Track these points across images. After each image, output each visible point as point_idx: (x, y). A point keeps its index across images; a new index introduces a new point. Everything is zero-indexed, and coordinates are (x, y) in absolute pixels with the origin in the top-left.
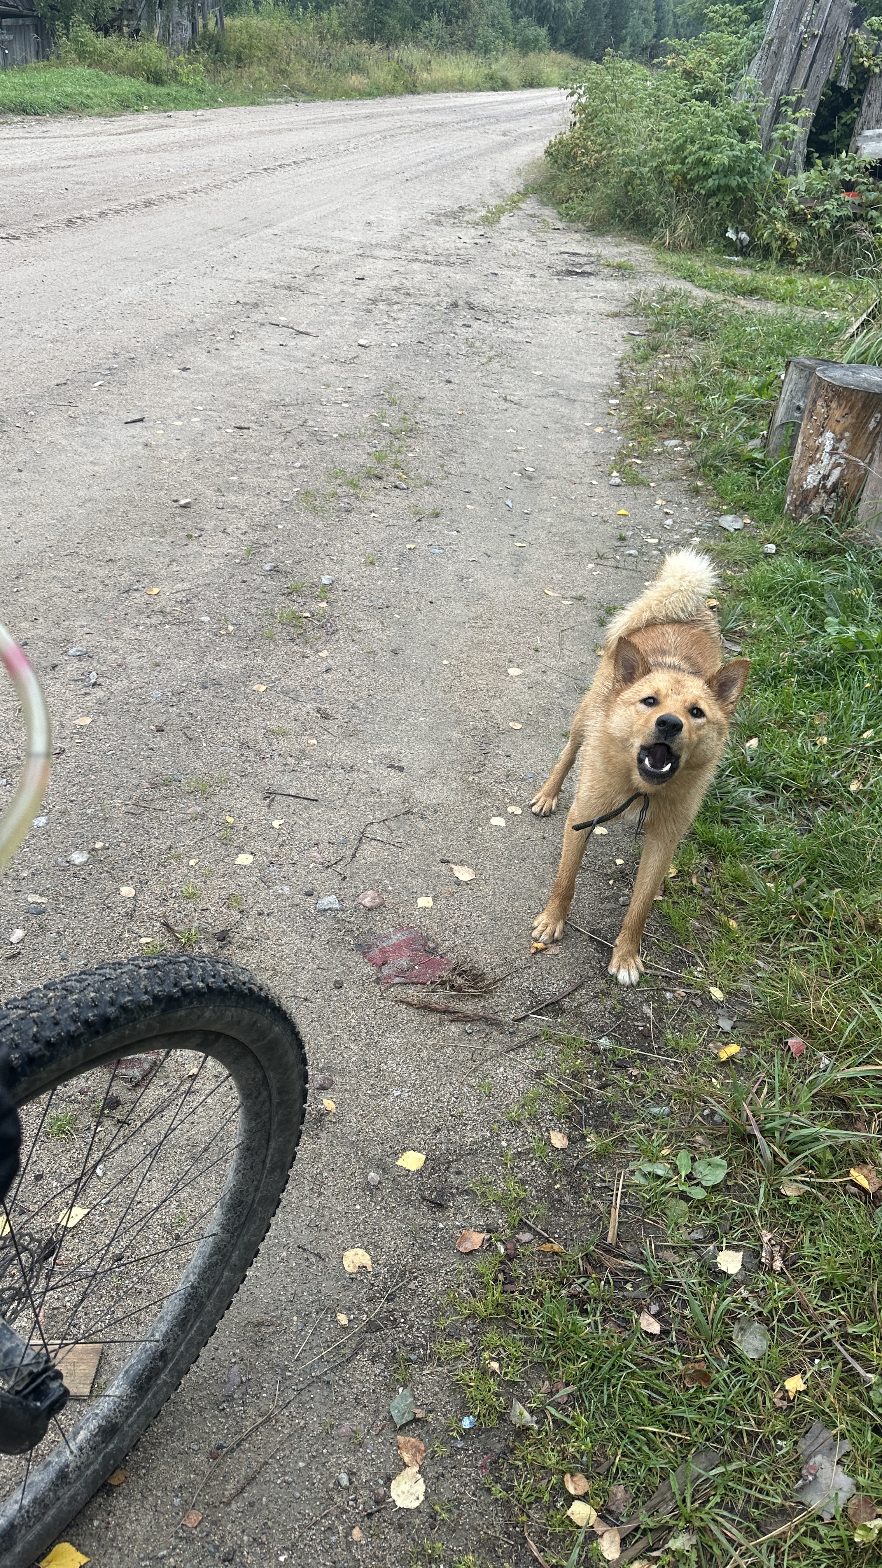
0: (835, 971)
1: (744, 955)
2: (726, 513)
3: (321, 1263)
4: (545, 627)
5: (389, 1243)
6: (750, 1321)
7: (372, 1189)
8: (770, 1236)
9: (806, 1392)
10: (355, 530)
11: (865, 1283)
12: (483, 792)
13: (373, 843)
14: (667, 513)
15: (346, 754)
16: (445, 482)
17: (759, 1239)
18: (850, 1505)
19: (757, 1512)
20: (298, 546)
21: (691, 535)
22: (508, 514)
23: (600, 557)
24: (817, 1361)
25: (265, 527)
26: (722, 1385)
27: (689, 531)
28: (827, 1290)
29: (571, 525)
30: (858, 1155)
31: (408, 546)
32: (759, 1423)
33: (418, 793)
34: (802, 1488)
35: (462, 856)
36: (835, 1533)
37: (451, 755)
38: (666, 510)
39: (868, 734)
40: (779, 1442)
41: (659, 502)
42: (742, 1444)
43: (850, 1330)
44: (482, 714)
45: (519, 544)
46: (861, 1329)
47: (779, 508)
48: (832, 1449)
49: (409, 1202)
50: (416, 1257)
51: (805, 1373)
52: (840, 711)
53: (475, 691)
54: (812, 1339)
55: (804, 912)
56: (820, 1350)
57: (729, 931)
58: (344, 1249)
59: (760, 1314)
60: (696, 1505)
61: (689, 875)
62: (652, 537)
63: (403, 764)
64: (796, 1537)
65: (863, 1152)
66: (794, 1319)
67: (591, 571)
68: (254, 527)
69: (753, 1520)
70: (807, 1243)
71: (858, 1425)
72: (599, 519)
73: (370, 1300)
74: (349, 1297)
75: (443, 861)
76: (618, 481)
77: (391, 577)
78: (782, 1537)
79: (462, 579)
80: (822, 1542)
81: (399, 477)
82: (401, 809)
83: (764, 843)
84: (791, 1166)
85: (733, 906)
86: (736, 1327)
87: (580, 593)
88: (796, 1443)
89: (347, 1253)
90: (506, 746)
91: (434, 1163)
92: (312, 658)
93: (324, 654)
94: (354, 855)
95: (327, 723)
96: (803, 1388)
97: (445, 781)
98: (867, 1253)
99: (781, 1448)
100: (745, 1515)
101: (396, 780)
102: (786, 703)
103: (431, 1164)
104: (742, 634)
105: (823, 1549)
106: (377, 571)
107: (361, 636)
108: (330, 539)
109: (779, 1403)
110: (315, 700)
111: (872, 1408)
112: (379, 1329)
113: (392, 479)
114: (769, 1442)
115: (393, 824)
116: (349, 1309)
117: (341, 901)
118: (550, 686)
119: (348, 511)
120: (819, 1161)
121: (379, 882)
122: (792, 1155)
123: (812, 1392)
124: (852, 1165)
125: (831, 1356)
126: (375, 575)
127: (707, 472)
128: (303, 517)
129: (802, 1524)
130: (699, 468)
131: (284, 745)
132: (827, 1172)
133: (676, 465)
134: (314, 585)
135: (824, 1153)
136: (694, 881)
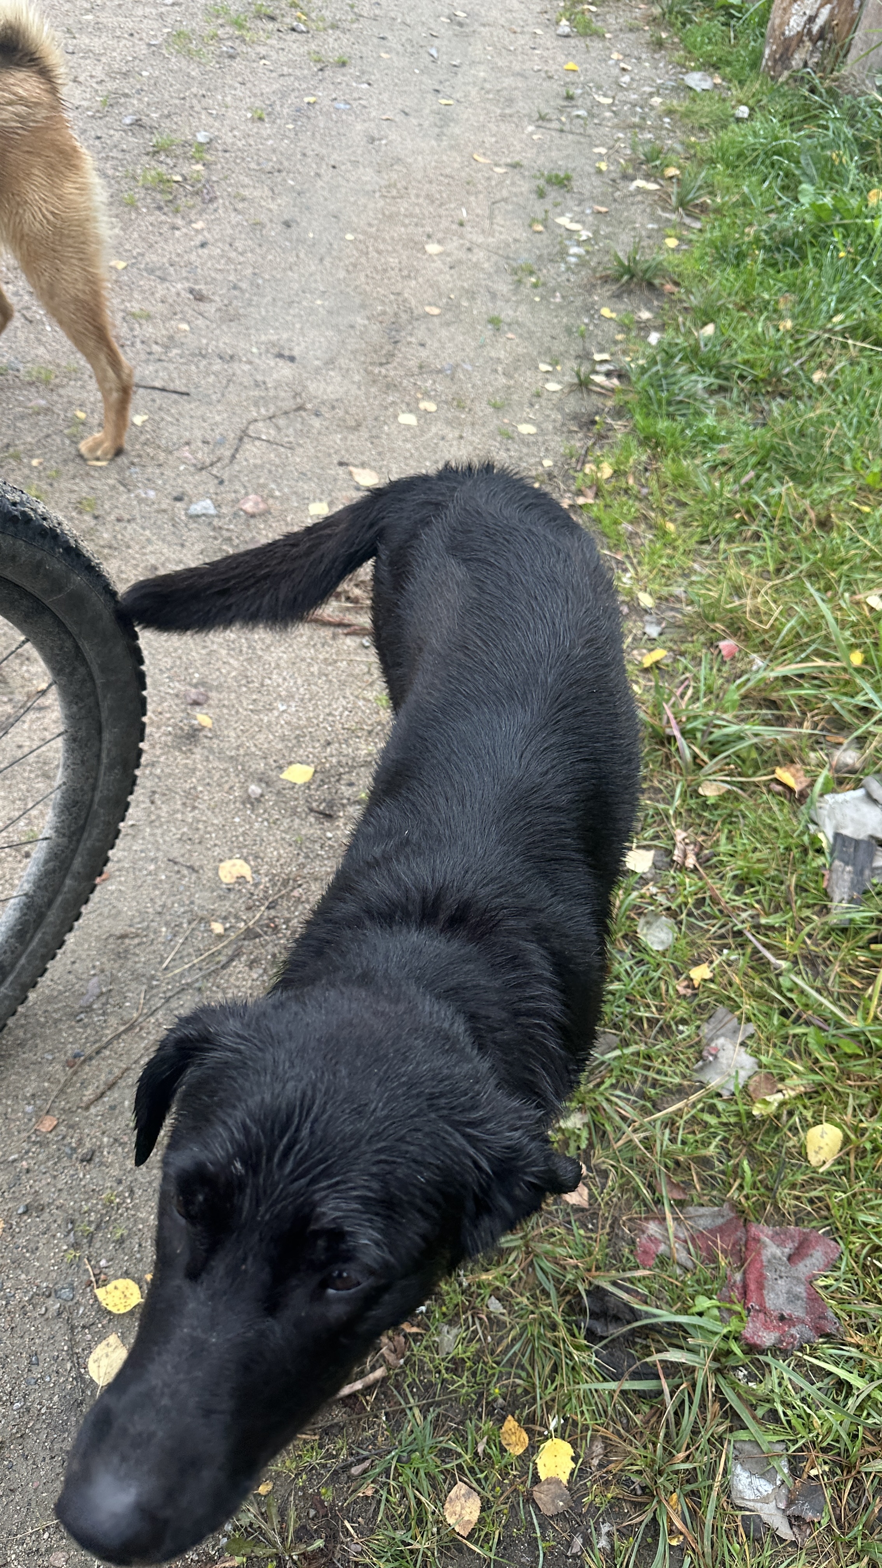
0: (778, 571)
1: (680, 559)
2: (693, 69)
3: (194, 876)
4: (472, 198)
5: (271, 853)
6: (657, 916)
7: (254, 802)
8: (684, 835)
9: (712, 980)
10: (240, 79)
11: (783, 877)
12: (390, 386)
13: (257, 443)
14: (624, 69)
15: (225, 341)
16: (355, 26)
17: (672, 838)
18: (751, 1082)
19: (653, 1091)
20: (167, 97)
21: (651, 95)
22: (431, 66)
23: (542, 118)
24: (725, 951)
25: (126, 75)
26: (623, 976)
27: (648, 89)
28: (741, 884)
29: (508, 81)
30: (785, 754)
31: (306, 100)
32: (660, 1010)
33: (312, 387)
34: (701, 1069)
35: (365, 458)
36: (733, 1108)
37: (353, 343)
38: (622, 65)
39: (837, 319)
40: (681, 1027)
41: (615, 56)
42: (642, 1029)
43: (763, 921)
44: (392, 297)
45: (444, 101)
46: (774, 920)
47: (755, 65)
48: (736, 1031)
49: (294, 813)
50: (302, 866)
51: (711, 962)
52: (807, 295)
53: (385, 270)
54: (723, 930)
55: (751, 510)
56: (730, 941)
57: (665, 533)
58: (221, 861)
59: (669, 909)
60: (591, 1086)
61: (625, 474)
62: (605, 96)
63: (296, 353)
64: (693, 1112)
65: (792, 753)
66: (705, 913)
67: (532, 133)
68: (111, 75)
69: (649, 1099)
70: (723, 840)
71: (765, 1009)
72: (543, 75)
73: (249, 909)
74: (226, 907)
75: (341, 464)
76: (567, 30)
77: (285, 136)
78: (679, 1113)
79: (372, 140)
80: (719, 1116)
81: (298, 19)
82: (289, 404)
83: (713, 438)
84: (711, 765)
85: (671, 507)
86: (642, 921)
87: (517, 159)
88: (698, 1027)
89: (222, 865)
90: (421, 333)
91: (323, 775)
92: (184, 230)
93: (199, 225)
94: (233, 457)
95: (203, 307)
96: (708, 975)
97: (346, 373)
98: (788, 849)
99: (682, 1032)
100: (642, 1095)
101: (286, 370)
102: (748, 285)
103: (319, 776)
104: (704, 208)
105: (721, 1123)
106: (267, 129)
107: (246, 204)
108: (209, 90)
109: (682, 991)
110: (187, 279)
111: (781, 993)
112: (259, 936)
113: (288, 20)
114: (669, 1027)
115: (282, 422)
116: (225, 918)
117: (218, 506)
118: (476, 266)
119: (232, 57)
120: (744, 761)
121: (264, 486)
122: (713, 756)
123: (718, 979)
124: (778, 764)
125: (742, 946)
126: (265, 133)
127: (673, 20)
128: (174, 63)
129: (699, 1101)
130: (664, 14)
131: (149, 330)
132: (750, 772)
133: (637, 13)
134: (186, 144)
135: (749, 752)
136: (631, 481)
